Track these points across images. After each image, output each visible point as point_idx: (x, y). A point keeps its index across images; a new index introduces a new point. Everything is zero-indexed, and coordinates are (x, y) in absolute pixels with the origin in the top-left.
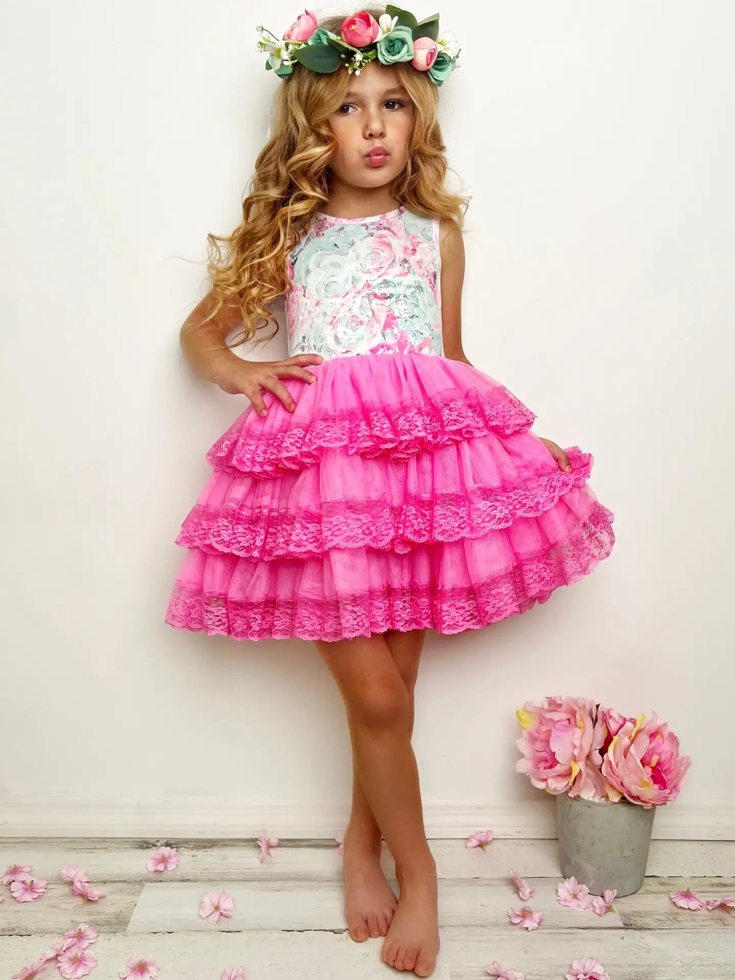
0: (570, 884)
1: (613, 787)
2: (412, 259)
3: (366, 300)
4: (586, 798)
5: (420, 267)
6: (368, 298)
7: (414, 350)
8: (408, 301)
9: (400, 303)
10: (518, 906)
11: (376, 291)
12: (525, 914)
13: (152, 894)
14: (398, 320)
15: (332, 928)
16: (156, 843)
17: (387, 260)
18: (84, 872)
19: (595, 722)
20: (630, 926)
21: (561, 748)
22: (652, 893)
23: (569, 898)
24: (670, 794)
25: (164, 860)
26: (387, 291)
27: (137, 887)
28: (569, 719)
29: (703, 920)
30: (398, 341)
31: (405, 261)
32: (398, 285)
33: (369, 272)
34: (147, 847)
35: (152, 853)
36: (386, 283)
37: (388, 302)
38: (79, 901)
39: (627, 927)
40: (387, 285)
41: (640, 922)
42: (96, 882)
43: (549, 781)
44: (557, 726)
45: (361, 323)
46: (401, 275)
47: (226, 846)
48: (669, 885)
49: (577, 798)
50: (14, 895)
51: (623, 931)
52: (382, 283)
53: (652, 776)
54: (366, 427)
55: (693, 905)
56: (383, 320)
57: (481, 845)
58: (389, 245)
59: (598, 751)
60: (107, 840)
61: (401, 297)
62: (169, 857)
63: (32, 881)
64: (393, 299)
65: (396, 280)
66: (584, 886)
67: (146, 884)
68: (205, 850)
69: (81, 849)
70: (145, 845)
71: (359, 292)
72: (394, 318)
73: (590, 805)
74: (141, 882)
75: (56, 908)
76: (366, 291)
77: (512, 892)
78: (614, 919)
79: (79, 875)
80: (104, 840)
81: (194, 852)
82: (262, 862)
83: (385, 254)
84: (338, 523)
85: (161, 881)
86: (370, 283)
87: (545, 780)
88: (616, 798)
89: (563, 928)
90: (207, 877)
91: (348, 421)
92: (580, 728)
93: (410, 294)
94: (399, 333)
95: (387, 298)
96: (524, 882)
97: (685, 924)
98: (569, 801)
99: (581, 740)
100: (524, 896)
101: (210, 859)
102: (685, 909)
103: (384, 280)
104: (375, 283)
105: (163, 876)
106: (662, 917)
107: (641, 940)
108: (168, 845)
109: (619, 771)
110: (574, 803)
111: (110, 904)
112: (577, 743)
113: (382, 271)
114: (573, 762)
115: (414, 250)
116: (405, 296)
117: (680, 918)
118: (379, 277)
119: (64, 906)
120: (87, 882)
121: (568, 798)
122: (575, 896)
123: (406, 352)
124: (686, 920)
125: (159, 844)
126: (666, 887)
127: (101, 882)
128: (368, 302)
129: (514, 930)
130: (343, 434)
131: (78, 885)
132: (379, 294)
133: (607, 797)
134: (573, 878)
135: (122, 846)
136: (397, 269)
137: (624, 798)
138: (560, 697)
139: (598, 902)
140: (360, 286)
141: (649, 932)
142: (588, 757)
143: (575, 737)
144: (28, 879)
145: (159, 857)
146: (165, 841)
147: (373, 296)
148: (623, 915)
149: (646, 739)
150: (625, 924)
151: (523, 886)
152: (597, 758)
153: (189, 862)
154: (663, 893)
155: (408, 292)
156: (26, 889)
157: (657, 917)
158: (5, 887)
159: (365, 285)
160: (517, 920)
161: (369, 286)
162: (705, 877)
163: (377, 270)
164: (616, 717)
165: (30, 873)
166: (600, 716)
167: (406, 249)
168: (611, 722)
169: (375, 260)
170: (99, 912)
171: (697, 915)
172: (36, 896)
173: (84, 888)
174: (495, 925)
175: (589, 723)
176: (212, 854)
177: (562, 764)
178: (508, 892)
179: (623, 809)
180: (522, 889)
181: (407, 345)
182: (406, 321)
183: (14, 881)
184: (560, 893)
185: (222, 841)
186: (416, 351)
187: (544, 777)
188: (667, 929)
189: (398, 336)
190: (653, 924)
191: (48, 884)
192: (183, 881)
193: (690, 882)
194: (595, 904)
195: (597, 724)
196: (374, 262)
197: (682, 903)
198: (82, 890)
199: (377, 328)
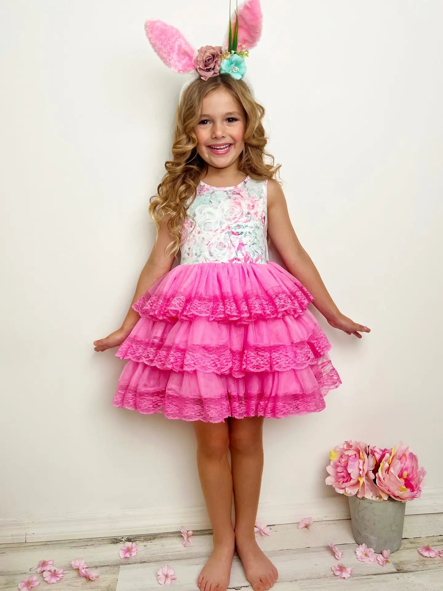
0: (362, 549)
1: (383, 491)
2: (252, 212)
3: (227, 234)
4: (368, 498)
5: (257, 216)
6: (229, 234)
7: (253, 262)
8: (251, 235)
9: (247, 236)
10: (336, 563)
11: (233, 230)
12: (342, 569)
13: (125, 573)
14: (245, 246)
15: (234, 587)
16: (122, 539)
17: (239, 214)
18: (84, 562)
19: (368, 455)
20: (400, 571)
21: (353, 471)
22: (407, 549)
23: (363, 556)
24: (416, 494)
25: (129, 550)
26: (239, 231)
27: (116, 568)
28: (355, 455)
29: (439, 563)
30: (244, 257)
31: (249, 213)
32: (246, 227)
33: (229, 220)
34: (117, 542)
35: (120, 545)
36: (239, 226)
37: (240, 236)
38: (83, 580)
39: (399, 571)
40: (239, 227)
41: (406, 568)
42: (92, 567)
43: (347, 489)
44: (350, 458)
45: (225, 246)
46: (247, 221)
47: (162, 537)
48: (415, 543)
49: (363, 498)
50: (46, 579)
51: (397, 575)
52: (236, 226)
53: (405, 484)
54: (222, 306)
55: (432, 554)
56: (237, 245)
57: (307, 526)
58: (240, 204)
59: (371, 471)
60: (93, 539)
61: (248, 234)
62: (132, 548)
63: (55, 570)
64: (243, 235)
65: (244, 224)
66: (371, 549)
67: (121, 566)
68: (151, 541)
69: (78, 546)
70: (116, 541)
71: (223, 230)
72: (243, 245)
73: (371, 502)
74: (117, 565)
75: (71, 586)
76: (228, 230)
77: (330, 555)
78: (390, 567)
79: (81, 564)
80: (91, 540)
81: (145, 543)
82: (185, 546)
83: (237, 210)
84: (197, 357)
85: (129, 564)
86: (230, 226)
87: (344, 488)
88: (386, 498)
89: (364, 575)
90: (156, 559)
91: (212, 303)
92: (362, 459)
93: (252, 232)
94: (245, 252)
95: (239, 235)
96: (337, 549)
97: (429, 566)
98: (358, 501)
99: (363, 466)
100: (339, 557)
101: (155, 547)
102: (428, 557)
103: (238, 225)
104: (232, 226)
105: (130, 561)
106: (417, 564)
107: (408, 579)
108: (129, 540)
109: (386, 482)
110: (361, 501)
111: (102, 581)
112: (361, 467)
113: (236, 220)
114: (359, 478)
115: (253, 206)
116: (249, 233)
117: (426, 563)
118: (235, 223)
119: (75, 584)
120: (87, 568)
121: (357, 498)
122: (366, 555)
123: (248, 262)
124: (430, 564)
125: (123, 540)
126: (414, 544)
127: (94, 567)
128: (228, 236)
129: (336, 579)
130: (208, 310)
131: (83, 571)
132: (235, 232)
133: (380, 497)
134: (364, 544)
135: (103, 543)
136: (244, 218)
137: (390, 497)
138: (351, 441)
139: (380, 558)
140: (224, 226)
141: (411, 573)
142: (367, 475)
143: (360, 465)
144: (53, 568)
145: (125, 548)
146: (127, 537)
147: (231, 233)
148: (395, 564)
149: (398, 462)
150: (397, 570)
151: (337, 551)
152: (372, 476)
153: (143, 550)
154: (413, 548)
155: (251, 231)
156: (52, 576)
157: (415, 564)
158: (39, 575)
159: (227, 226)
160: (338, 573)
161: (229, 228)
162: (433, 536)
163: (234, 219)
164: (378, 451)
165: (53, 565)
166: (370, 452)
167: (249, 205)
168: (376, 454)
169: (232, 213)
170: (96, 587)
171: (435, 560)
172: (58, 579)
173: (86, 572)
174: (325, 577)
175: (366, 456)
176: (155, 543)
177: (354, 479)
178: (328, 555)
179: (391, 504)
180: (337, 553)
181: (249, 259)
182: (250, 246)
183: (44, 571)
184: (357, 554)
185: (159, 535)
186: (254, 262)
187: (344, 487)
188: (421, 571)
189: (245, 254)
190: (413, 569)
191: (64, 570)
192: (142, 563)
193: (427, 540)
194: (378, 558)
195: (369, 456)
196: (231, 214)
197: (426, 554)
198: (85, 574)
199: (234, 250)
